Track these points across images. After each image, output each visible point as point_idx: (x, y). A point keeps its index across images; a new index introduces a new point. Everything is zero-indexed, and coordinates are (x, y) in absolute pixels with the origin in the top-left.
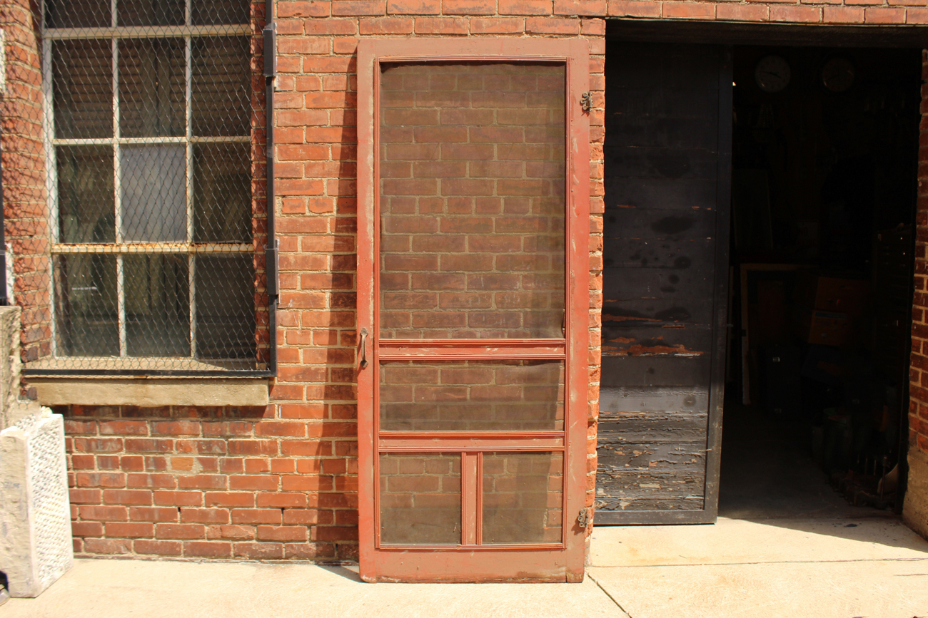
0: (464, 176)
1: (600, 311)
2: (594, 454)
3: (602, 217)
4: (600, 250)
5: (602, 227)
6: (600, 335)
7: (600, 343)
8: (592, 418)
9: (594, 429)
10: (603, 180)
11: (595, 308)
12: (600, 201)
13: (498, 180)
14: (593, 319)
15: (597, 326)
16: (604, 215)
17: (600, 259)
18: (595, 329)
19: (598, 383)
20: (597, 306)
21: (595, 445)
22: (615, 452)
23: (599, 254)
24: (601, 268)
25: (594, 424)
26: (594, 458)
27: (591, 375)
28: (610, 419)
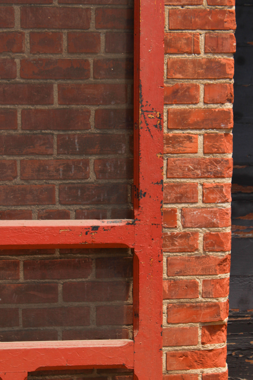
0: (52, 3)
1: (229, 181)
2: (224, 366)
3: (232, 58)
4: (229, 101)
5: (232, 72)
6: (230, 212)
7: (230, 223)
8: (221, 320)
9: (223, 335)
10: (234, 8)
11: (224, 177)
12: (231, 36)
13: (97, 9)
14: (221, 191)
15: (227, 201)
16: (235, 55)
17: (229, 113)
18: (224, 205)
19: (228, 275)
20: (226, 175)
21: (224, 356)
22: (247, 361)
23: (229, 106)
24: (231, 125)
25: (223, 329)
26: (225, 373)
27: (219, 265)
28: (239, 319)
